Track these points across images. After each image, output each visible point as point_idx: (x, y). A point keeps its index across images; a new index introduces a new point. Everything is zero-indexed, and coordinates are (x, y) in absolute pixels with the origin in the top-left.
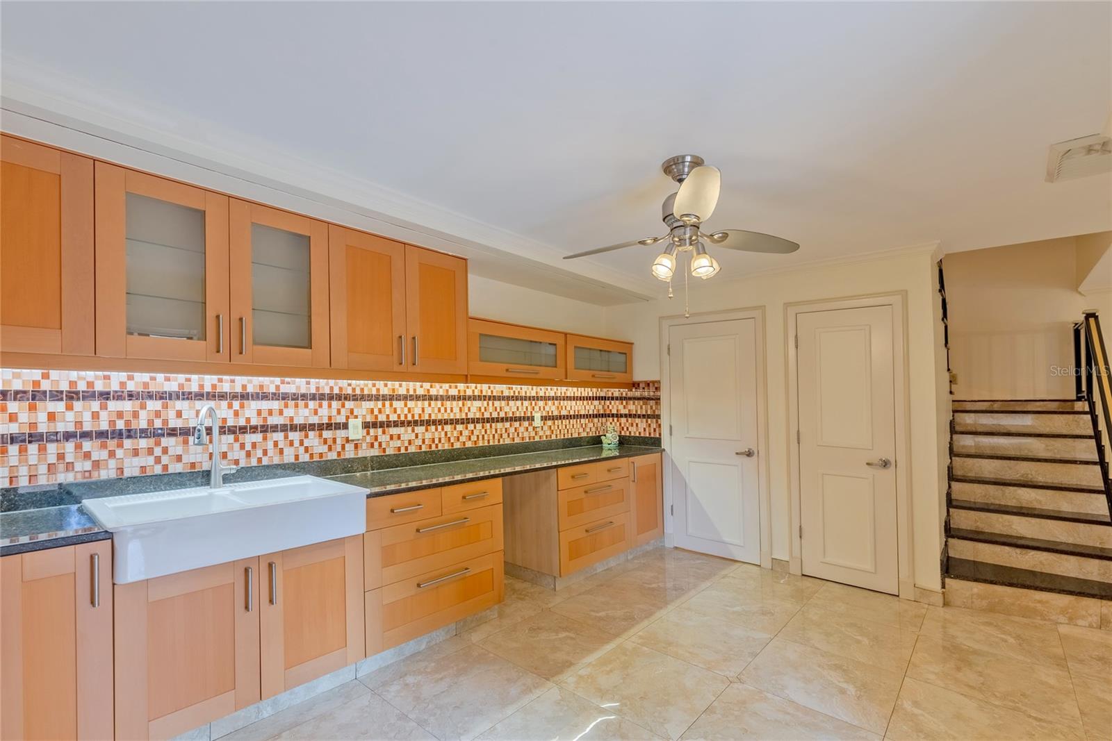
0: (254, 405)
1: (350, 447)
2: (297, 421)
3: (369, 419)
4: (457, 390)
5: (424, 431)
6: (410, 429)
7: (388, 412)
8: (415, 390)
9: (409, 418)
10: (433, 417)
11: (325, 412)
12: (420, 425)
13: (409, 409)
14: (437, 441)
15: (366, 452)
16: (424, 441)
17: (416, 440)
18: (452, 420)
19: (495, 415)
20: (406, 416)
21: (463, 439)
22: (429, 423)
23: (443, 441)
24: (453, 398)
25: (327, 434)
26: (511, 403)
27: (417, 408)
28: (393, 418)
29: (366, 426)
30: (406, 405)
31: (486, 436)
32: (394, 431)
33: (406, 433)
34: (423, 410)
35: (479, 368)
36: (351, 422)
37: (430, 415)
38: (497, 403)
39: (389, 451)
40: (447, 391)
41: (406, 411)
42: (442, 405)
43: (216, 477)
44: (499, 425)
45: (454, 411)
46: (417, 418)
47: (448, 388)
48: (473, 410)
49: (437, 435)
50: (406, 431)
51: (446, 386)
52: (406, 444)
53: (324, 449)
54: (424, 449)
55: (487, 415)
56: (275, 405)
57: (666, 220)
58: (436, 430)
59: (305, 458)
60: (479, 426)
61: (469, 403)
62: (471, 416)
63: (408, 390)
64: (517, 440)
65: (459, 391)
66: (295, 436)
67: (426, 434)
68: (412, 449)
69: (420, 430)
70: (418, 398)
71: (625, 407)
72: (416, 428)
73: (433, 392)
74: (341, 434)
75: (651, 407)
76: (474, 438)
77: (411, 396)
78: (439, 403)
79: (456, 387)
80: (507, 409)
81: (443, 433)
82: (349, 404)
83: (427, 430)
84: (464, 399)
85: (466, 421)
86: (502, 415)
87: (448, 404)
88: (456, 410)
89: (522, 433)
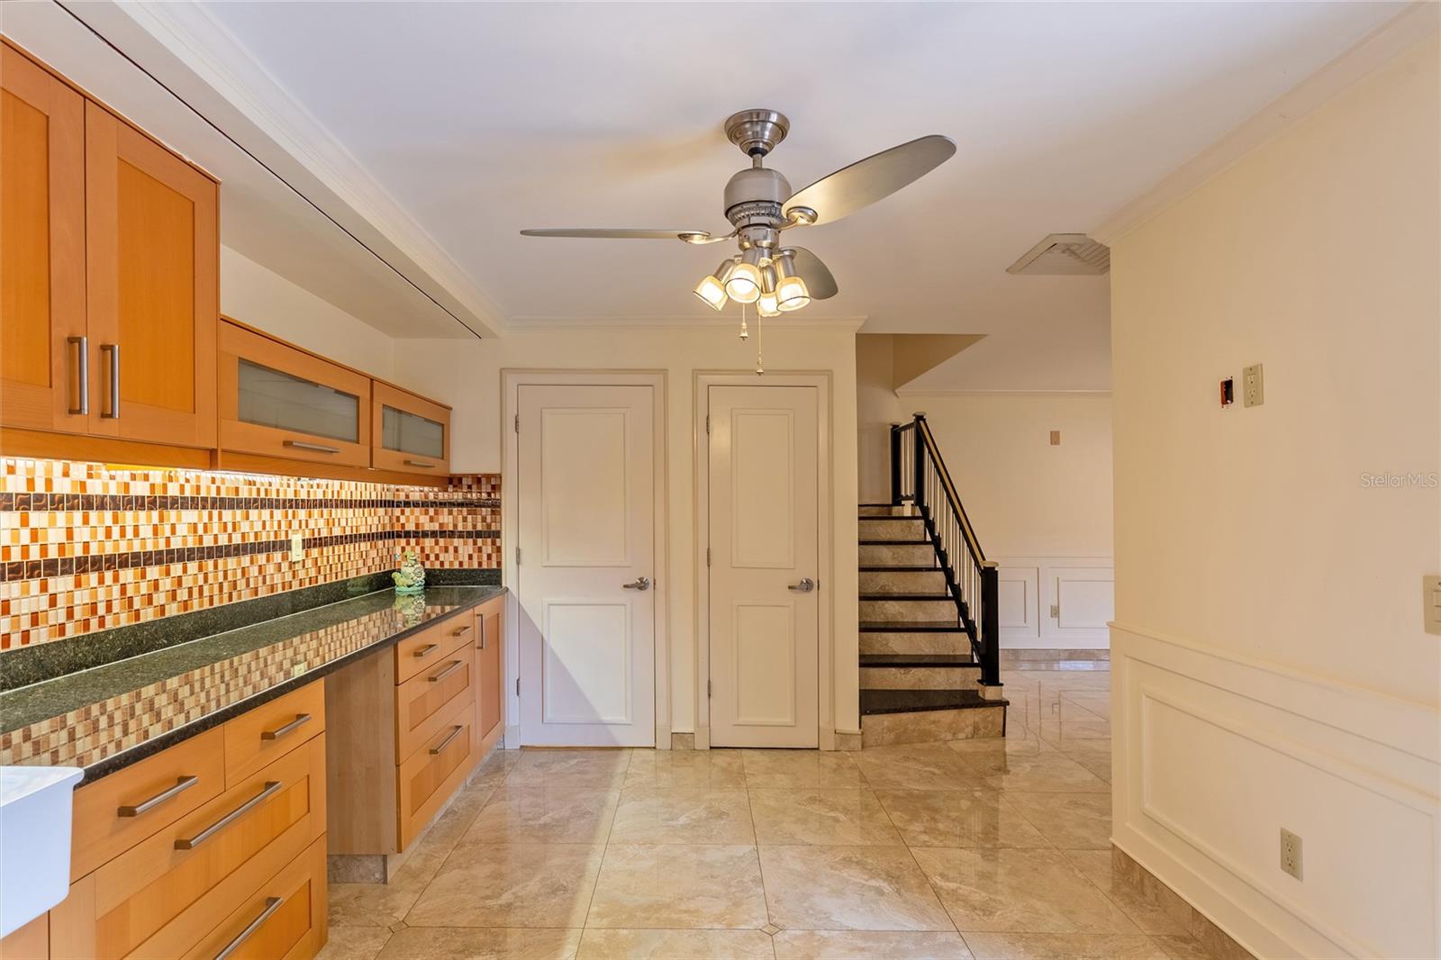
4: (147, 484)
5: (71, 587)
6: (35, 584)
8: (49, 483)
9: (35, 555)
10: (94, 551)
12: (63, 573)
13: (34, 535)
14: (101, 610)
16: (70, 614)
17: (51, 613)
18: (136, 555)
19: (223, 541)
20: (25, 550)
21: (160, 598)
22: (84, 565)
23: (116, 607)
24: (140, 503)
26: (253, 513)
27: (54, 529)
30: (25, 522)
31: (206, 588)
33: (25, 596)
34: (70, 533)
35: (239, 436)
37: (86, 546)
38: (227, 515)
40: (127, 486)
41: (25, 536)
42: (116, 521)
44: (232, 562)
45: (141, 536)
46: (53, 554)
47: (127, 479)
48: (182, 530)
49: (102, 595)
50: (26, 591)
51: (124, 473)
52: (25, 624)
54: (71, 632)
55: (208, 542)
57: (729, 214)
58: (101, 581)
60: (193, 567)
61: (172, 515)
62: (176, 544)
63: (31, 482)
64: (262, 592)
65: (153, 487)
67: (77, 594)
68: (41, 636)
69: (61, 584)
70: (57, 503)
71: (432, 520)
72: (51, 580)
73: (95, 488)
75: (484, 520)
76: (182, 595)
77: (39, 497)
78: (108, 515)
79: (146, 478)
80: (245, 527)
81: (116, 589)
83: (78, 584)
84: (164, 506)
85: (164, 558)
86: (236, 539)
87: (128, 517)
88: (146, 531)
89: (270, 576)
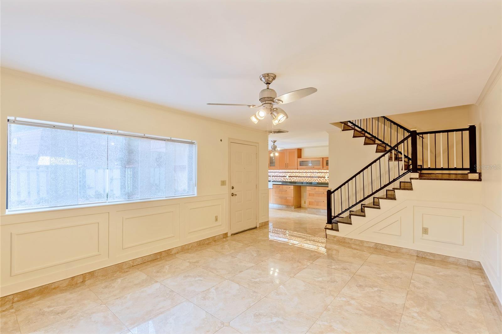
0: (276, 173)
1: (287, 180)
2: (280, 176)
3: (289, 176)
7: (292, 175)
11: (284, 175)
15: (289, 181)
19: (314, 176)
21: (306, 180)
24: (304, 172)
25: (284, 177)
27: (297, 174)
28: (293, 176)
29: (289, 177)
32: (293, 178)
33: (295, 178)
36: (287, 176)
38: (314, 174)
39: (292, 181)
43: (271, 181)
44: (315, 178)
51: (303, 170)
53: (283, 180)
54: (298, 181)
56: (278, 173)
59: (281, 180)
60: (310, 178)
61: (307, 173)
62: (308, 176)
64: (320, 182)
66: (280, 177)
68: (296, 181)
69: (297, 178)
73: (300, 171)
74: (285, 177)
78: (301, 173)
80: (317, 175)
82: (287, 173)
86: (316, 176)
87: (303, 174)
